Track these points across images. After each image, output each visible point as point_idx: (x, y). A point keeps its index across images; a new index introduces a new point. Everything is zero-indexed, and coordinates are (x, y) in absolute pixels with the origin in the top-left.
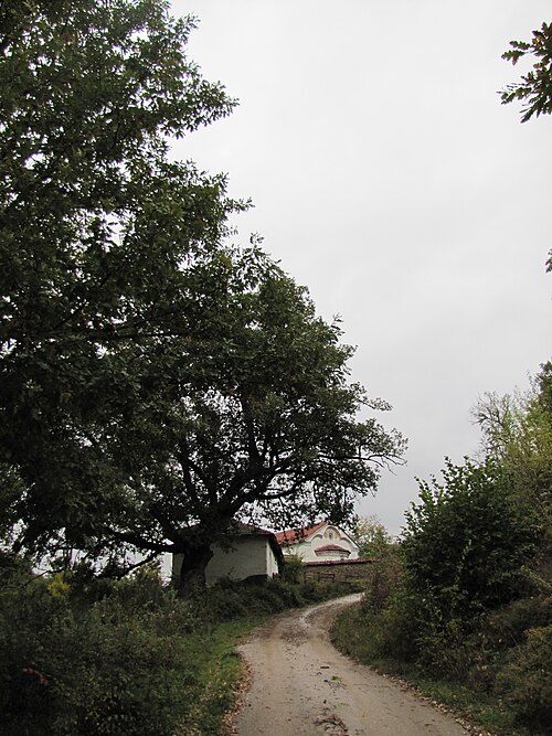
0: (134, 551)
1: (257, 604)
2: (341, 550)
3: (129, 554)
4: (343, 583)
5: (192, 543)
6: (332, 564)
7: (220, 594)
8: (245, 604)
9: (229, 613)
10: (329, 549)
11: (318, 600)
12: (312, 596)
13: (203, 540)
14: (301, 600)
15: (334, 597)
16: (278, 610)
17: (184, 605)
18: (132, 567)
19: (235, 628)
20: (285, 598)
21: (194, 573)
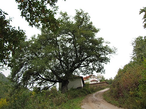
0: (50, 83)
1: (81, 93)
2: (96, 81)
3: (48, 84)
4: (99, 88)
5: (64, 79)
6: (95, 84)
7: (72, 92)
8: (79, 94)
9: (75, 96)
10: (94, 81)
11: (94, 92)
12: (93, 91)
13: (66, 78)
14: (91, 92)
15: (98, 91)
16: (86, 95)
17: (63, 95)
18: (49, 87)
19: (78, 100)
20: (87, 92)
21: (65, 87)
